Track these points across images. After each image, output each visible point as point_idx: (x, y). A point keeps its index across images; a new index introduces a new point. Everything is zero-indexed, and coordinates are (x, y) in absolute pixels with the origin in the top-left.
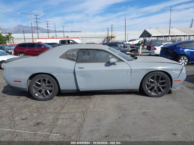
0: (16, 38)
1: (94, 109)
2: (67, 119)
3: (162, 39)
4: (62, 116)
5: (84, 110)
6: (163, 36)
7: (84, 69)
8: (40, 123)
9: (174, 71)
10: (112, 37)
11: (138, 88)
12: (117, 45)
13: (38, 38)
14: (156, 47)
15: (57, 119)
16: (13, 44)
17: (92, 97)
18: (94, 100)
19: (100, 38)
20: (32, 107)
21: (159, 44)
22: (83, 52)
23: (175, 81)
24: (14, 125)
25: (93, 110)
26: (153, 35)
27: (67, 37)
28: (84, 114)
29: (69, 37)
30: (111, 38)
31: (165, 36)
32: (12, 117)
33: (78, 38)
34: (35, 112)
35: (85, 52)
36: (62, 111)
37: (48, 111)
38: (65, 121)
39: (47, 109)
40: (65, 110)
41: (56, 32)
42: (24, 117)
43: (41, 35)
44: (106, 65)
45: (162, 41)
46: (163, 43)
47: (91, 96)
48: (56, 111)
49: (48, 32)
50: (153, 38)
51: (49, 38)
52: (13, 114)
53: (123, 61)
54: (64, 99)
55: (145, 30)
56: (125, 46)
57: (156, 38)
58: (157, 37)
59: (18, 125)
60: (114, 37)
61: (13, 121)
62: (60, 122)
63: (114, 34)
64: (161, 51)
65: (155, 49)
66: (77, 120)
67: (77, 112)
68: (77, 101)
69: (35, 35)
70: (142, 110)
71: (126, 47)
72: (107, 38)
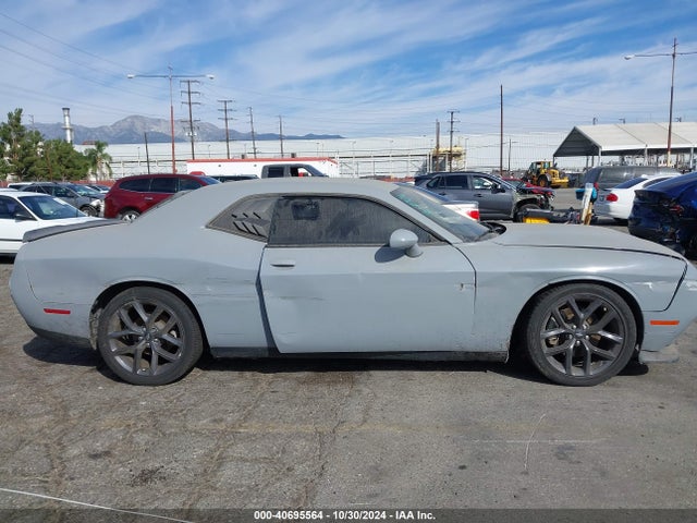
0: (119, 159)
1: (363, 428)
2: (256, 460)
3: (639, 160)
4: (240, 449)
5: (326, 428)
6: (643, 150)
7: (294, 269)
8: (153, 472)
9: (650, 284)
10: (452, 156)
11: (505, 348)
12: (469, 182)
13: (194, 160)
14: (615, 191)
15: (221, 461)
16: (108, 178)
17: (362, 376)
18: (366, 391)
19: (409, 159)
20: (137, 409)
21: (627, 179)
22: (296, 207)
23: (653, 323)
24: (61, 475)
25: (359, 430)
26: (604, 149)
27: (293, 155)
28: (322, 443)
29: (298, 156)
30: (450, 159)
31: (652, 152)
32: (59, 444)
33: (330, 159)
34: (142, 430)
35: (302, 207)
36: (242, 430)
37: (190, 427)
38: (246, 468)
39: (189, 417)
40: (253, 427)
41: (253, 137)
42: (99, 446)
43: (202, 148)
44: (380, 258)
45: (641, 168)
46: (643, 176)
47: (356, 375)
48: (222, 426)
49: (228, 137)
50: (606, 160)
51: (229, 160)
52: (65, 432)
53: (446, 241)
54: (257, 382)
55: (575, 130)
56: (496, 186)
57: (616, 159)
58: (622, 153)
59: (72, 479)
60: (458, 155)
61: (58, 461)
62: (228, 472)
63: (460, 142)
64: (636, 207)
65: (613, 198)
66: (296, 467)
67: (298, 435)
68: (303, 391)
69: (183, 149)
70: (553, 439)
71: (503, 191)
72: (435, 158)
